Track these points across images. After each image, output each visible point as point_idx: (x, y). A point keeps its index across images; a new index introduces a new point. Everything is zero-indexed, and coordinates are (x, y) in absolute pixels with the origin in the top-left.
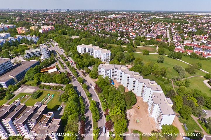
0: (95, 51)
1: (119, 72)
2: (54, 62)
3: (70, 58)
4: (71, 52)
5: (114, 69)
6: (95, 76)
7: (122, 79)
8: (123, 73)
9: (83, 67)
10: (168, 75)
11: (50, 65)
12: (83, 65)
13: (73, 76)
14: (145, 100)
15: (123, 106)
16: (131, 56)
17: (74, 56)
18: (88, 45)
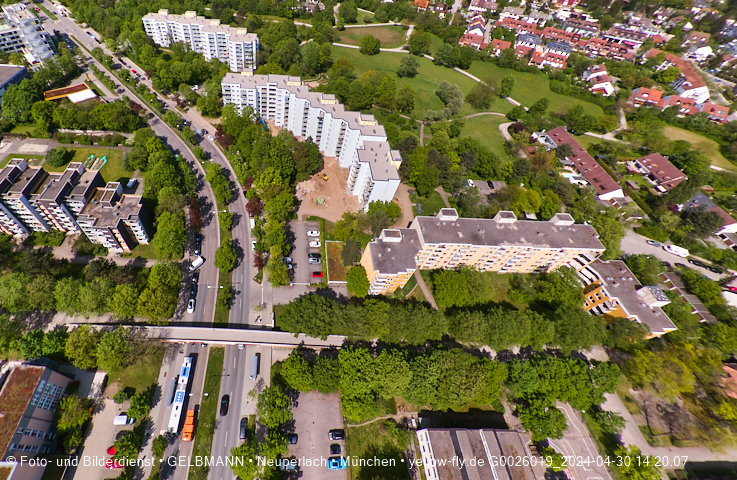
0: (207, 34)
1: (281, 94)
2: (76, 72)
3: (125, 59)
4: (126, 37)
5: (268, 88)
6: (213, 109)
7: (289, 115)
8: (292, 97)
9: (176, 86)
10: (415, 112)
11: (65, 81)
12: (174, 80)
13: (149, 111)
14: (343, 164)
15: (287, 170)
16: (321, 53)
17: (139, 52)
18: (180, 13)
